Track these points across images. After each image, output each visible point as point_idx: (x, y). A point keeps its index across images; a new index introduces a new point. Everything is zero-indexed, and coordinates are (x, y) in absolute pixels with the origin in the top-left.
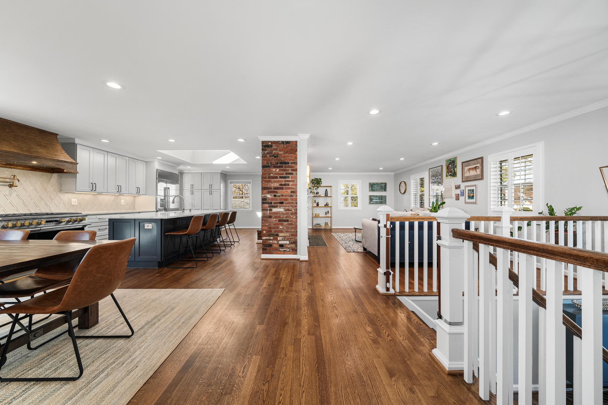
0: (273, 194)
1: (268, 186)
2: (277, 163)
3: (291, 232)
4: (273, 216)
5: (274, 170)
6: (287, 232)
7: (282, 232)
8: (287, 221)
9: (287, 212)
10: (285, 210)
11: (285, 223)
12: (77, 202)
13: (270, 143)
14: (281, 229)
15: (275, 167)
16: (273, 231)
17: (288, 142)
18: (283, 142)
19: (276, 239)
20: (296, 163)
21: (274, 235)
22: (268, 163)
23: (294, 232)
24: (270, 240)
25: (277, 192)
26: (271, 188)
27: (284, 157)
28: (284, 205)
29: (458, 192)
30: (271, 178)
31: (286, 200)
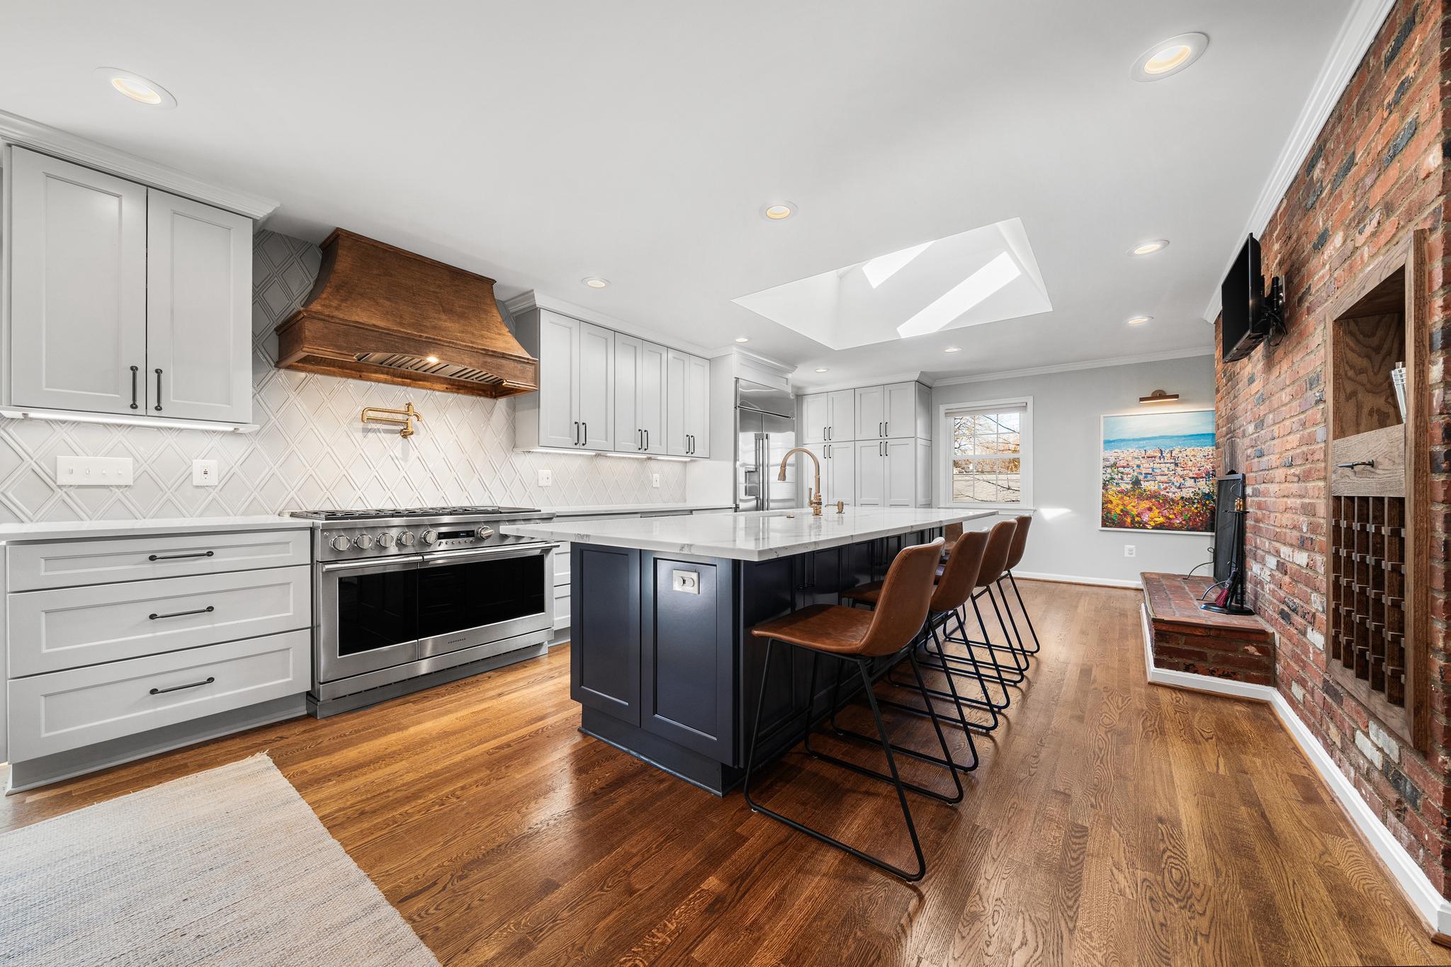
12: (550, 478)
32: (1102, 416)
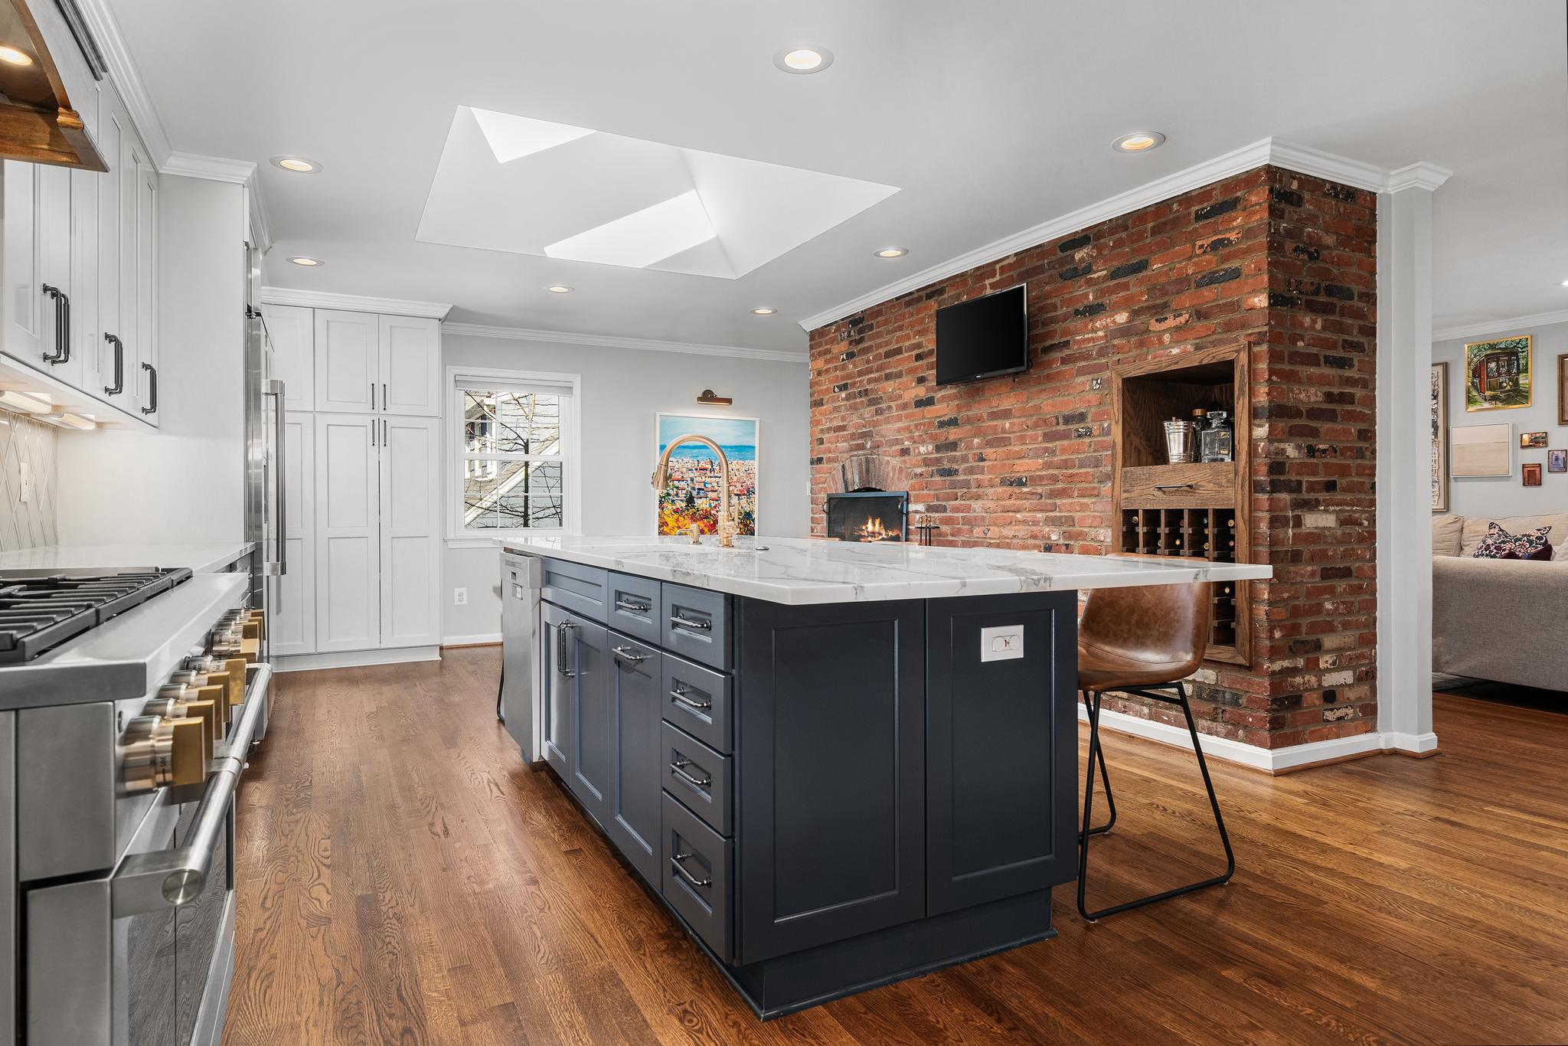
0: (1304, 442)
1: (1289, 400)
2: (1316, 293)
3: (1357, 625)
4: (1306, 550)
5: (1307, 321)
6: (1346, 626)
7: (1330, 628)
8: (1346, 573)
9: (1348, 529)
10: (1343, 522)
11: (1341, 585)
13: (1295, 185)
14: (1328, 613)
15: (1312, 307)
16: (1304, 629)
17: (1349, 194)
18: (1334, 185)
19: (1312, 666)
20: (1370, 298)
21: (1308, 648)
22: (1289, 284)
23: (1366, 625)
24: (1294, 671)
25: (1314, 433)
26: (1298, 414)
27: (1340, 262)
28: (1338, 496)
29: (1538, 456)
30: (1302, 364)
31: (1344, 471)
32: (658, 414)
